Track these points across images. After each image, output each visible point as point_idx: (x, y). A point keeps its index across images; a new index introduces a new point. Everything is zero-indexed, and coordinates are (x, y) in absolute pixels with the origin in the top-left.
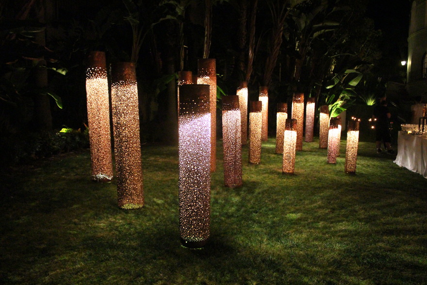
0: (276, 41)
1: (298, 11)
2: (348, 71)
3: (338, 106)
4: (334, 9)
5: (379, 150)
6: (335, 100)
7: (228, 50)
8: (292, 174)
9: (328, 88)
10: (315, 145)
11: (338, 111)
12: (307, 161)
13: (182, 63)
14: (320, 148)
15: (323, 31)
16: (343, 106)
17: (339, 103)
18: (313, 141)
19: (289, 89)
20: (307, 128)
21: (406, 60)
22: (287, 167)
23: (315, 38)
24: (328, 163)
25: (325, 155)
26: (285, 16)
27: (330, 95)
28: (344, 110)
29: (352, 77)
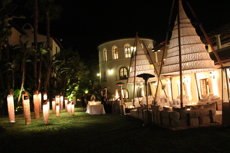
0: (48, 76)
1: (55, 65)
2: (74, 84)
3: (72, 96)
4: (68, 62)
5: (84, 110)
6: (70, 94)
7: (31, 79)
8: (59, 117)
9: (67, 90)
10: (64, 110)
11: (72, 98)
12: (62, 114)
13: (14, 85)
14: (66, 111)
15: (64, 71)
16: (73, 96)
17: (72, 95)
18: (63, 109)
19: (53, 91)
20: (61, 105)
21: (99, 73)
22: (57, 115)
23: (62, 73)
24: (68, 114)
25: (67, 112)
26: (51, 67)
27: (68, 93)
28: (73, 97)
29: (75, 86)
